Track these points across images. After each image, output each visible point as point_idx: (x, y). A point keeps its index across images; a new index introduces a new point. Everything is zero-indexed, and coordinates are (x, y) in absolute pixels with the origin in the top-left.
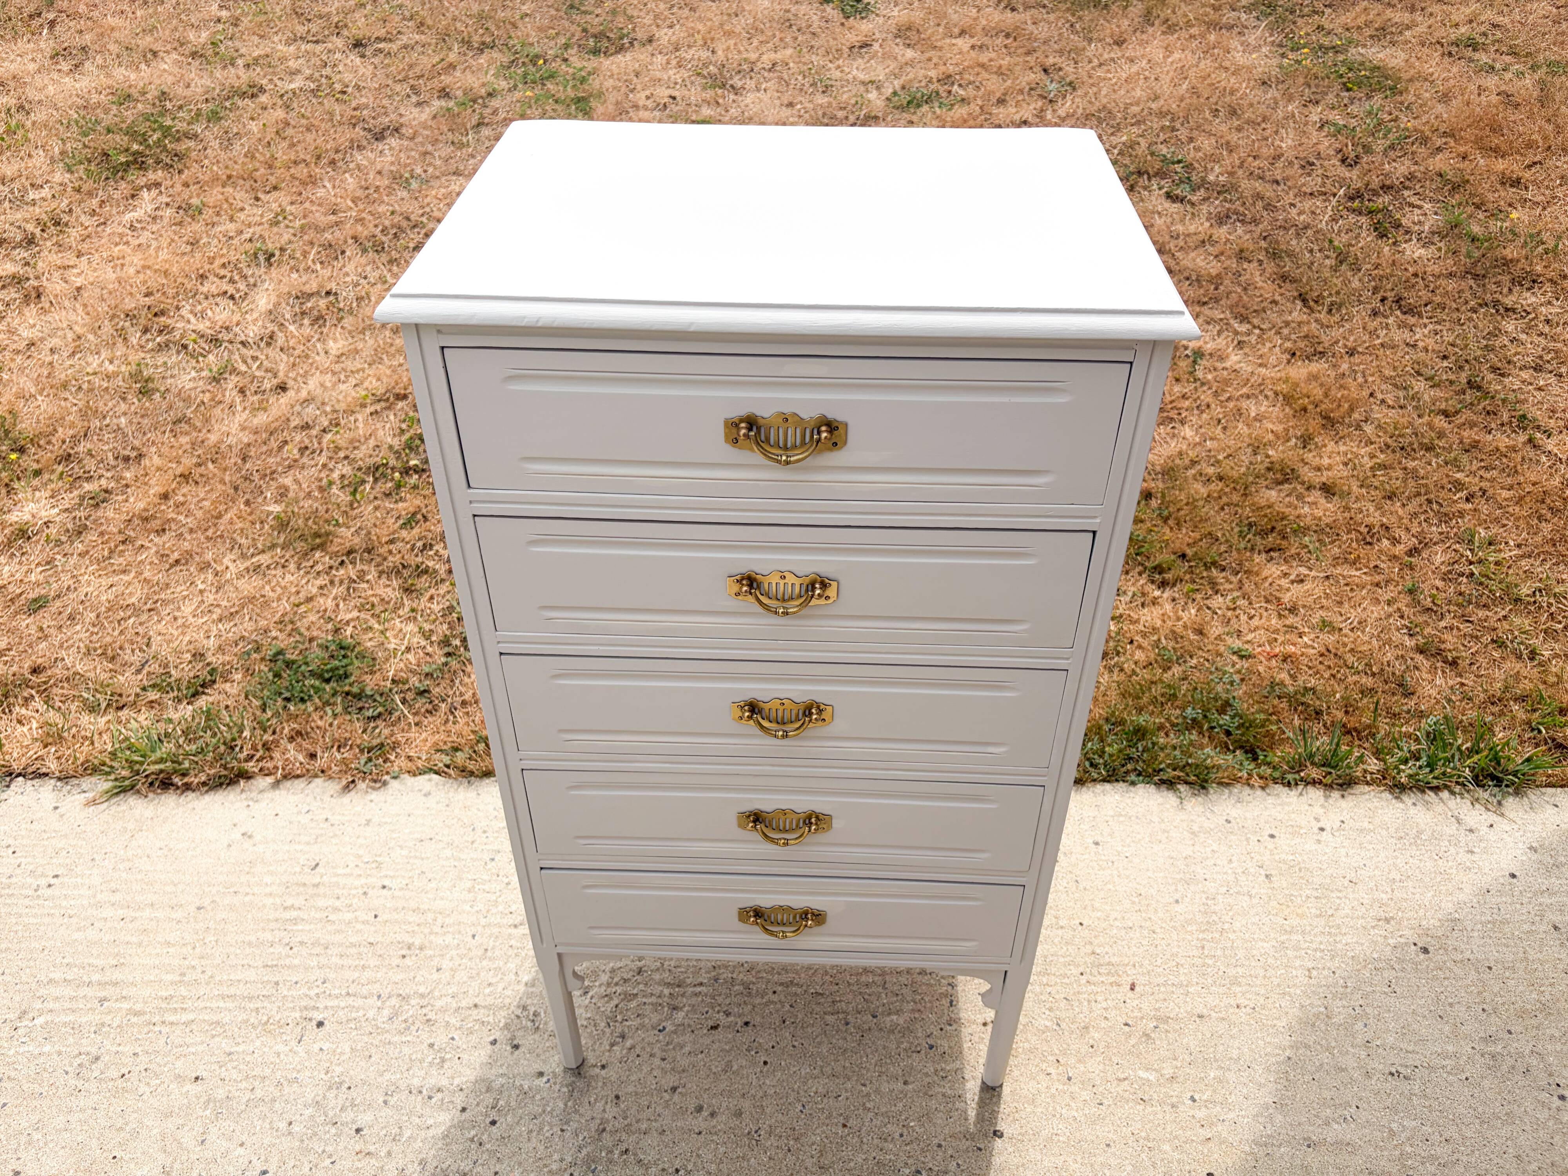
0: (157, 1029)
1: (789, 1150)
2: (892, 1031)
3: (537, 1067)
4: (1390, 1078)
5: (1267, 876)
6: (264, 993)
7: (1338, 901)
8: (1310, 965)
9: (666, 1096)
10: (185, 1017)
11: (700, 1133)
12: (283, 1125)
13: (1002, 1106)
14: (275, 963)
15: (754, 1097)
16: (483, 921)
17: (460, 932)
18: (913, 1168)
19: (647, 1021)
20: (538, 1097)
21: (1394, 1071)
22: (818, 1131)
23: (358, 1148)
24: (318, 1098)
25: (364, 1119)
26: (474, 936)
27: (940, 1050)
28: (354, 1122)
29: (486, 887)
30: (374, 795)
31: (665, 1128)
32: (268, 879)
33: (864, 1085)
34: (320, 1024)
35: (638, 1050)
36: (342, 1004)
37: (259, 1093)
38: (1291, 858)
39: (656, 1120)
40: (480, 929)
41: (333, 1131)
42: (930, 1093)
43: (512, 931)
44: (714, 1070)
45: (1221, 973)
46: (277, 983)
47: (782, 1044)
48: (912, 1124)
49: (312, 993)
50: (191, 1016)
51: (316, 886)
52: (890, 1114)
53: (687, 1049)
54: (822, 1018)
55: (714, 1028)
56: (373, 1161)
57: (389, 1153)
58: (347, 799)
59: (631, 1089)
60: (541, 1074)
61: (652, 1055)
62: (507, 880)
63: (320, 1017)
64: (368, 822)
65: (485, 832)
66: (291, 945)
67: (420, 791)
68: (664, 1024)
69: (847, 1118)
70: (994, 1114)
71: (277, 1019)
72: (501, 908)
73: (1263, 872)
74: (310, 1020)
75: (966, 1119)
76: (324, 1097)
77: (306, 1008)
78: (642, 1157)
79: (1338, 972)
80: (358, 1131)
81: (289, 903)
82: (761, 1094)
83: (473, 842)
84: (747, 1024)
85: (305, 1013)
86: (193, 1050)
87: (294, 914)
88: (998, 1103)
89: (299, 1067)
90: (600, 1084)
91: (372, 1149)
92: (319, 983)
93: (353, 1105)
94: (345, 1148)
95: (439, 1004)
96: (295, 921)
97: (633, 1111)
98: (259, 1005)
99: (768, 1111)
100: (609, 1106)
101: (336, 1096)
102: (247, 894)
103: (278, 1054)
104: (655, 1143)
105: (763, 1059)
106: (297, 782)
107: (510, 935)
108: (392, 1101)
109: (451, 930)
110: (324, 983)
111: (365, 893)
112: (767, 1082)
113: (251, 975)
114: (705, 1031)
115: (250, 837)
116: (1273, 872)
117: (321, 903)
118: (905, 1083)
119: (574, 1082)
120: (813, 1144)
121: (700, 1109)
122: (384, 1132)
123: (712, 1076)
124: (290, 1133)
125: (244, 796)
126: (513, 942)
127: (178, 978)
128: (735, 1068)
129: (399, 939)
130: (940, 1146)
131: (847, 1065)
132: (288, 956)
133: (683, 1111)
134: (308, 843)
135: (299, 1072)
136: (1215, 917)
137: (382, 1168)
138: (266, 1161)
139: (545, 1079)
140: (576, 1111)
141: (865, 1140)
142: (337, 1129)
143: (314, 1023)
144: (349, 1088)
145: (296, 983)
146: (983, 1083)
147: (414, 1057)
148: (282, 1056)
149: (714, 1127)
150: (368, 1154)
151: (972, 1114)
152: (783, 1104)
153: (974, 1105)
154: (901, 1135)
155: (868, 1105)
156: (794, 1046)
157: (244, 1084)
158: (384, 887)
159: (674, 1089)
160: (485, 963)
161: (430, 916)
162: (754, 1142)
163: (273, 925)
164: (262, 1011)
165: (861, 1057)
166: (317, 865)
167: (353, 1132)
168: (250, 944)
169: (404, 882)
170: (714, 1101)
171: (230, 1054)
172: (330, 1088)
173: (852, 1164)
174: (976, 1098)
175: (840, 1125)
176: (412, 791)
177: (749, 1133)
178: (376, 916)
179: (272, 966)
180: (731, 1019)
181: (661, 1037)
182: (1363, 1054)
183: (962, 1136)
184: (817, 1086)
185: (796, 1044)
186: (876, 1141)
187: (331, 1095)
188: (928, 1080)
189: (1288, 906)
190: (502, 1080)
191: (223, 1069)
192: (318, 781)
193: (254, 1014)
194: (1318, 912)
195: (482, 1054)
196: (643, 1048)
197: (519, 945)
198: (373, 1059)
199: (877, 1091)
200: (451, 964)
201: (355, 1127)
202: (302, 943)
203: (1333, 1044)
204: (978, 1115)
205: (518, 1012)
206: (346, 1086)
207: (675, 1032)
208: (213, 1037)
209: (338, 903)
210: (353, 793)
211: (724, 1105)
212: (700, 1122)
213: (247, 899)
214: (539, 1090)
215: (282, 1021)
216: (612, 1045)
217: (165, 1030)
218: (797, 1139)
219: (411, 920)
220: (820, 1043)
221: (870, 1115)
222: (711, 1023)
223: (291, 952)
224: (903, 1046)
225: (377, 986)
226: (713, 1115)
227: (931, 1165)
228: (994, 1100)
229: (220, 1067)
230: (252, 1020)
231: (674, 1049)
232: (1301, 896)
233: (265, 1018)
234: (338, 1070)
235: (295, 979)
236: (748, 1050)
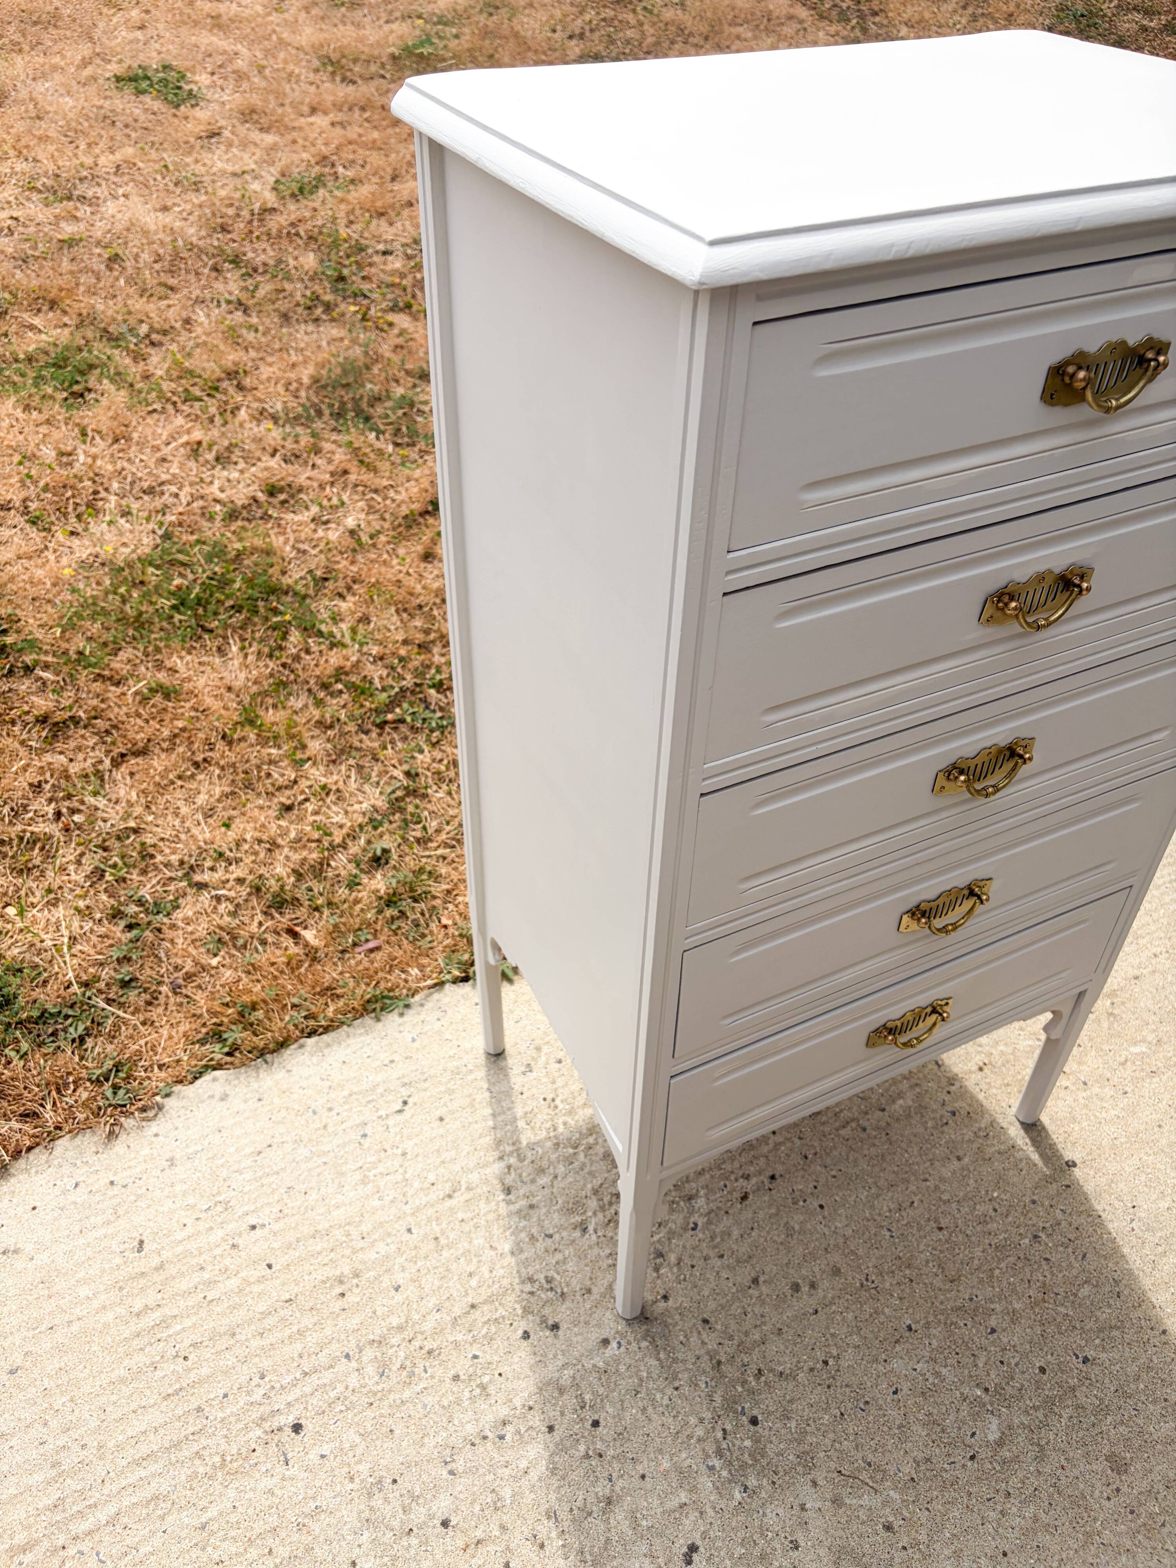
0: (72, 1551)
1: (911, 1281)
2: (909, 1116)
3: (596, 1335)
6: (191, 1429)
9: (754, 1292)
10: (102, 1516)
11: (816, 1312)
13: (1054, 1137)
14: (178, 1386)
15: (837, 1246)
16: (407, 1209)
17: (389, 1234)
18: (1030, 1236)
19: (672, 1225)
20: (622, 1368)
22: (922, 1247)
23: (461, 1543)
24: (367, 1514)
25: (442, 1506)
26: (409, 1231)
27: (963, 1112)
28: (431, 1517)
29: (381, 1169)
30: (153, 1127)
31: (778, 1326)
32: (84, 1291)
33: (926, 1180)
34: (297, 1428)
35: (687, 1261)
36: (308, 1390)
37: (282, 1553)
39: (764, 1323)
40: (410, 1219)
41: (414, 1541)
42: (987, 1157)
43: (448, 1203)
44: (779, 1241)
46: (199, 1409)
47: (822, 1181)
48: (995, 1194)
49: (257, 1396)
50: (111, 1509)
51: (161, 1267)
52: (970, 1195)
53: (736, 1233)
54: (839, 1136)
55: (744, 1198)
56: (491, 1548)
57: (503, 1528)
58: (119, 1146)
59: (712, 1305)
60: (606, 1342)
61: (706, 1259)
62: (400, 1151)
63: (291, 1420)
64: (172, 1161)
65: (330, 1109)
66: (182, 1354)
67: (212, 1097)
68: (692, 1220)
69: (936, 1220)
70: (1052, 1146)
71: (234, 1451)
72: (416, 1185)
74: (280, 1429)
75: (1035, 1165)
76: (372, 1509)
77: (263, 1419)
78: (781, 1368)
80: (445, 1524)
81: (138, 1305)
82: (841, 1240)
83: (325, 1127)
84: (773, 1177)
85: (267, 1426)
86: (144, 1550)
87: (157, 1315)
88: (1048, 1136)
89: (310, 1493)
90: (677, 1317)
91: (479, 1534)
92: (256, 1380)
93: (415, 1498)
94: (446, 1552)
95: (428, 1326)
96: (164, 1323)
97: (733, 1326)
98: (196, 1447)
99: (861, 1252)
100: (704, 1336)
101: (386, 1500)
102: (70, 1322)
103: (271, 1492)
104: (782, 1347)
105: (816, 1204)
106: (32, 1156)
107: (451, 1209)
108: (459, 1465)
109: (376, 1236)
110: (262, 1377)
111: (234, 1246)
112: (839, 1225)
113: (155, 1417)
114: (739, 1206)
115: (16, 1252)
117: (183, 1285)
118: (959, 1159)
119: (648, 1331)
120: (927, 1262)
121: (796, 1288)
122: (477, 1508)
123: (781, 1248)
126: (460, 1216)
127: (54, 1472)
128: (797, 1227)
129: (319, 1278)
130: (1034, 1202)
131: (896, 1169)
132: (189, 1370)
133: (782, 1299)
134: (108, 1223)
135: (314, 1498)
137: (508, 1548)
139: (614, 1345)
140: (675, 1360)
141: (968, 1232)
142: (418, 1536)
143: (288, 1431)
144: (395, 1481)
145: (225, 1396)
146: (1022, 1123)
147: (446, 1403)
148: (278, 1492)
149: (825, 1297)
150: (478, 1542)
151: (1035, 1157)
152: (870, 1239)
153: (1031, 1149)
154: (995, 1210)
155: (945, 1197)
156: (834, 1177)
157: (253, 1553)
158: (253, 1227)
159: (755, 1281)
160: (445, 1253)
161: (338, 1234)
162: (873, 1291)
163: (136, 1343)
164: (206, 1453)
165: (902, 1155)
166: (141, 1242)
167: (440, 1529)
168: (122, 1380)
169: (276, 1210)
170: (804, 1272)
171: (203, 1528)
172: (370, 1495)
173: (976, 1262)
174: (1028, 1140)
175: (936, 1230)
176: (202, 1102)
177: (862, 1285)
178: (270, 1266)
179: (176, 1392)
180: (754, 1180)
181: (701, 1235)
183: (1044, 1183)
184: (885, 1204)
185: (834, 1173)
186: (979, 1228)
187: (377, 1501)
188: (975, 1146)
190: (568, 1373)
191: (210, 1549)
192: (63, 1144)
193: (197, 1462)
195: (523, 1355)
196: (691, 1256)
197: (469, 1215)
198: (397, 1432)
199: (942, 1180)
200: (407, 1275)
201: (437, 1522)
202: (194, 1345)
204: (1041, 1155)
205: (528, 1287)
206: (389, 1481)
207: (709, 1222)
209: (206, 1276)
210: (123, 1137)
211: (816, 1269)
212: (806, 1301)
213: (75, 1328)
214: (618, 1361)
215: (244, 1450)
216: (657, 1269)
217: (85, 1546)
218: (909, 1266)
219: (319, 1248)
220: (856, 1161)
221: (954, 1205)
222: (737, 1195)
223: (189, 1363)
224: (930, 1124)
225: (334, 1346)
226: (813, 1286)
227: (1041, 1225)
228: (1043, 1134)
229: (204, 1549)
230: (201, 1470)
231: (722, 1240)
233: (217, 1459)
234: (364, 1468)
235: (221, 1393)
236: (795, 1203)
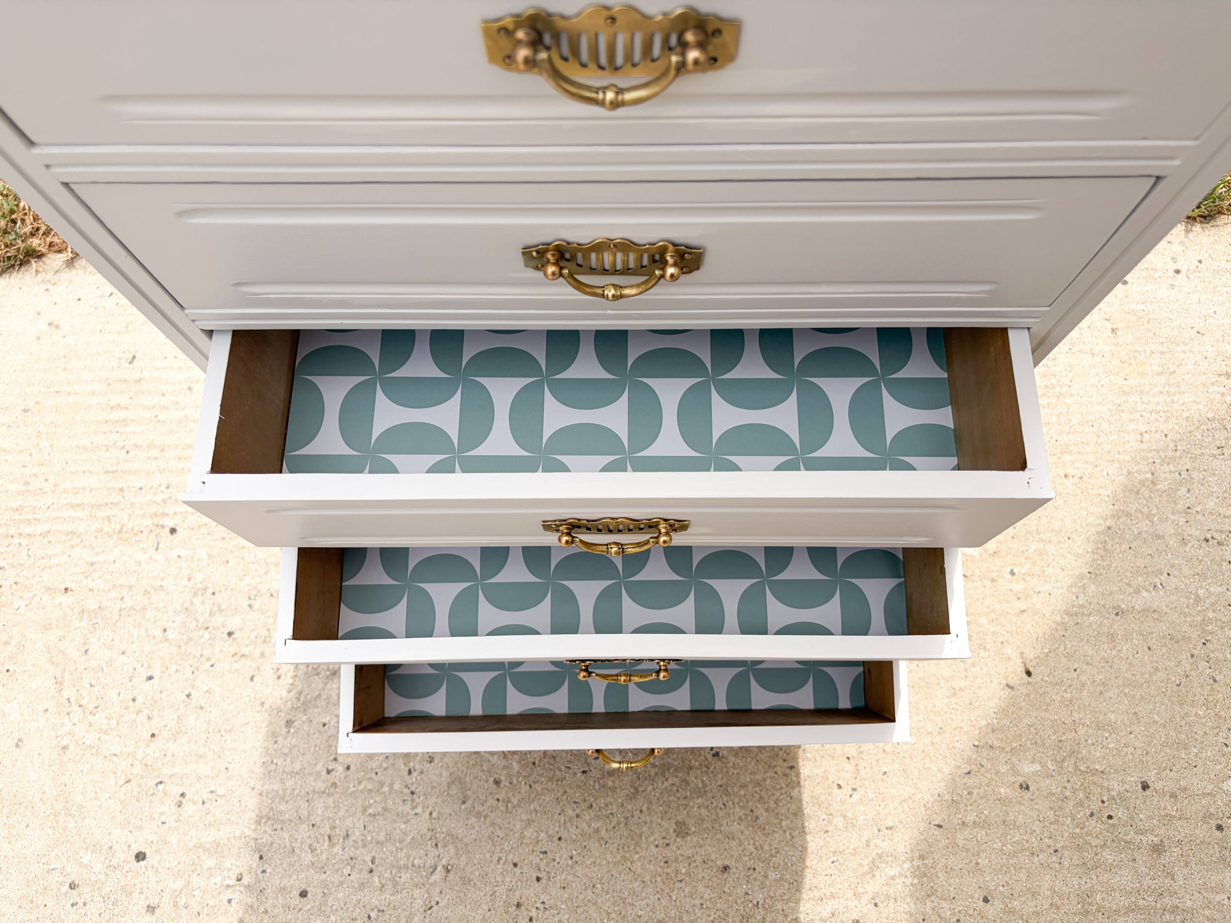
0: (16, 541)
4: (1204, 544)
5: (1113, 330)
6: (112, 500)
7: (1182, 356)
8: (1143, 428)
10: (40, 528)
12: (158, 632)
14: (114, 468)
21: (1209, 536)
23: (233, 651)
24: (187, 605)
25: (233, 623)
28: (224, 626)
32: (87, 376)
34: (173, 531)
37: (129, 603)
38: (1141, 307)
41: (207, 635)
45: (1053, 441)
46: (121, 490)
49: (159, 499)
50: (45, 527)
51: (138, 381)
56: (249, 662)
57: (262, 655)
63: (171, 525)
66: (127, 448)
71: (130, 527)
73: (1109, 326)
74: (163, 526)
76: (192, 603)
77: (156, 515)
79: (1171, 435)
80: (230, 634)
81: (114, 403)
85: (156, 520)
86: (55, 561)
87: (122, 414)
89: (162, 575)
91: (245, 651)
92: (163, 488)
93: (221, 610)
94: (221, 651)
96: (125, 422)
98: (109, 512)
101: (203, 603)
102: (69, 393)
103: (139, 563)
108: (256, 604)
110: (168, 487)
111: (190, 388)
113: (94, 482)
115: (57, 327)
116: (1120, 325)
117: (147, 401)
122: (253, 635)
124: (166, 640)
125: (40, 277)
127: (23, 488)
132: (127, 461)
134: (119, 333)
135: (162, 579)
136: (1054, 381)
137: (258, 668)
138: (149, 667)
142: (210, 633)
143: (167, 530)
144: (214, 593)
145: (141, 489)
147: (269, 561)
148: (143, 564)
150: (243, 655)
157: (112, 594)
163: (103, 427)
164: (113, 520)
166: (134, 357)
167: (226, 636)
168: (85, 448)
171: (92, 564)
172: (195, 594)
179: (113, 472)
182: (1182, 521)
187: (198, 600)
189: (1130, 364)
191: (90, 579)
193: (106, 522)
194: (1160, 369)
198: (231, 564)
201: (226, 631)
202: (136, 446)
203: (1154, 511)
206: (211, 591)
208: (72, 547)
209: (164, 401)
213: (71, 399)
215: (136, 529)
217: (24, 542)
223: (128, 456)
229: (86, 577)
230: (106, 529)
232: (1145, 351)
233: (118, 527)
234: (200, 576)
235: (139, 485)
